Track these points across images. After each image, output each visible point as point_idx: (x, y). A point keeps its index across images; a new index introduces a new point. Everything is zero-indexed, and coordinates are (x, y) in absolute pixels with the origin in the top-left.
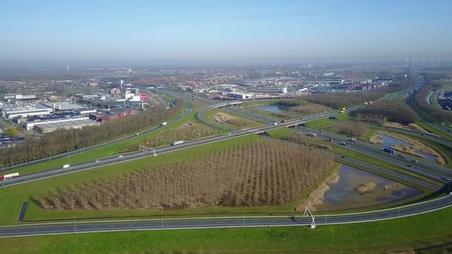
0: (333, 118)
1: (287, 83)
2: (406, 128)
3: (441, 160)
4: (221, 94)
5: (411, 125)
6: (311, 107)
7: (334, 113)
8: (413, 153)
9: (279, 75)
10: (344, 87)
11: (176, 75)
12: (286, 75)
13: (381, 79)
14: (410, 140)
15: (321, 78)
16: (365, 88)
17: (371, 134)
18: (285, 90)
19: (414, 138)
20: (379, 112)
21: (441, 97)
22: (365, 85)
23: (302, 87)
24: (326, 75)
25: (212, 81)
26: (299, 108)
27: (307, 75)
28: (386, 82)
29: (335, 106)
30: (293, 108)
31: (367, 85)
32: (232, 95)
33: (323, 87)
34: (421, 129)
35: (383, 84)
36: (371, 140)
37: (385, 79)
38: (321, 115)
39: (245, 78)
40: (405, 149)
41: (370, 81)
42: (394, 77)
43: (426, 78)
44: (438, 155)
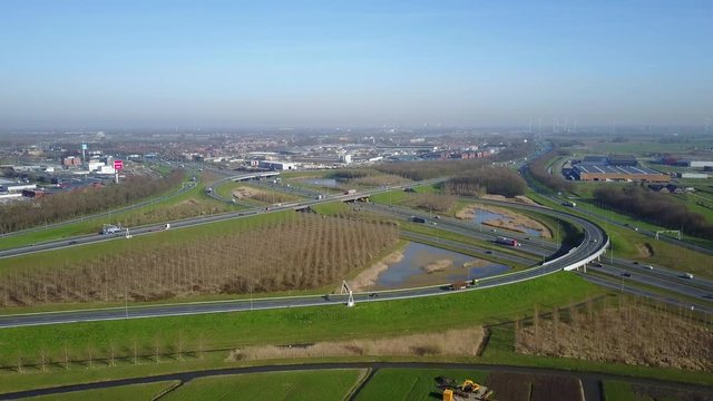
0: (412, 190)
1: (354, 152)
2: (511, 200)
3: (546, 234)
4: (249, 163)
5: (518, 197)
6: (383, 178)
7: (412, 184)
8: (511, 226)
9: (344, 142)
10: (437, 155)
11: (178, 141)
12: (356, 143)
13: (492, 146)
14: (513, 214)
15: (405, 145)
16: (464, 157)
17: (460, 209)
18: (348, 159)
19: (517, 210)
20: (476, 181)
21: (568, 166)
22: (466, 152)
23: (374, 155)
24: (413, 141)
25: (236, 148)
26: (364, 180)
27: (386, 142)
28: (497, 149)
29: (416, 177)
30: (357, 180)
31: (468, 153)
32: (267, 165)
33: (405, 156)
34: (531, 202)
35: (492, 151)
36: (458, 215)
37: (495, 146)
38: (394, 187)
39: (290, 144)
40: (502, 223)
41: (475, 148)
42: (509, 144)
43: (553, 145)
44: (544, 228)
